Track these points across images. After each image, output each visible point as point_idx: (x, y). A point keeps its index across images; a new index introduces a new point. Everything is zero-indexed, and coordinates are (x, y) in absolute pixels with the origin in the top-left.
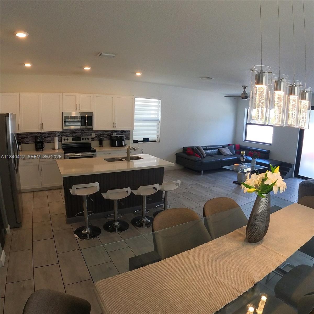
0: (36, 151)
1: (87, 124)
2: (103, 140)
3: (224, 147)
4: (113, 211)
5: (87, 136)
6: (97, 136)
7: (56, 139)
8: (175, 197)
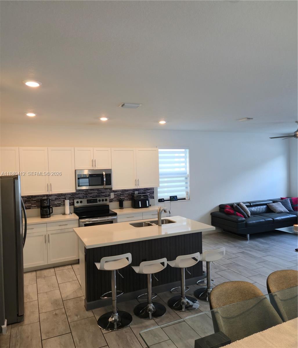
0: (42, 218)
1: (105, 182)
2: (124, 201)
3: (274, 201)
4: (146, 289)
5: (105, 197)
6: (116, 196)
7: (67, 202)
8: (217, 270)
